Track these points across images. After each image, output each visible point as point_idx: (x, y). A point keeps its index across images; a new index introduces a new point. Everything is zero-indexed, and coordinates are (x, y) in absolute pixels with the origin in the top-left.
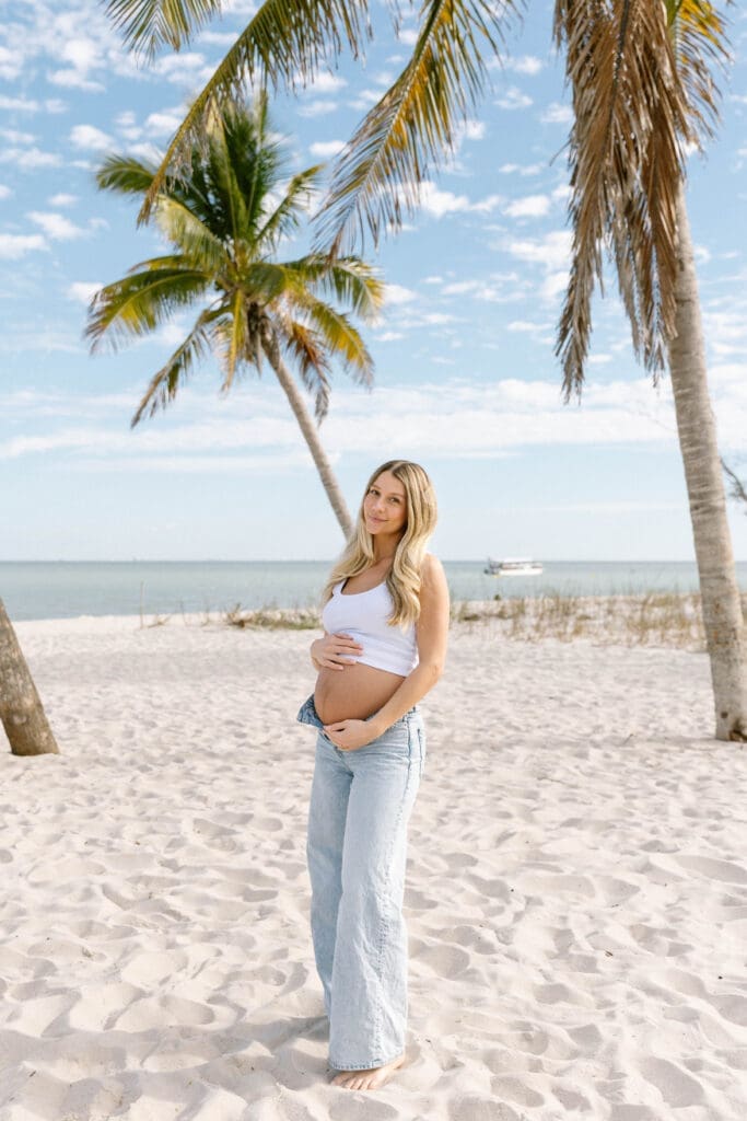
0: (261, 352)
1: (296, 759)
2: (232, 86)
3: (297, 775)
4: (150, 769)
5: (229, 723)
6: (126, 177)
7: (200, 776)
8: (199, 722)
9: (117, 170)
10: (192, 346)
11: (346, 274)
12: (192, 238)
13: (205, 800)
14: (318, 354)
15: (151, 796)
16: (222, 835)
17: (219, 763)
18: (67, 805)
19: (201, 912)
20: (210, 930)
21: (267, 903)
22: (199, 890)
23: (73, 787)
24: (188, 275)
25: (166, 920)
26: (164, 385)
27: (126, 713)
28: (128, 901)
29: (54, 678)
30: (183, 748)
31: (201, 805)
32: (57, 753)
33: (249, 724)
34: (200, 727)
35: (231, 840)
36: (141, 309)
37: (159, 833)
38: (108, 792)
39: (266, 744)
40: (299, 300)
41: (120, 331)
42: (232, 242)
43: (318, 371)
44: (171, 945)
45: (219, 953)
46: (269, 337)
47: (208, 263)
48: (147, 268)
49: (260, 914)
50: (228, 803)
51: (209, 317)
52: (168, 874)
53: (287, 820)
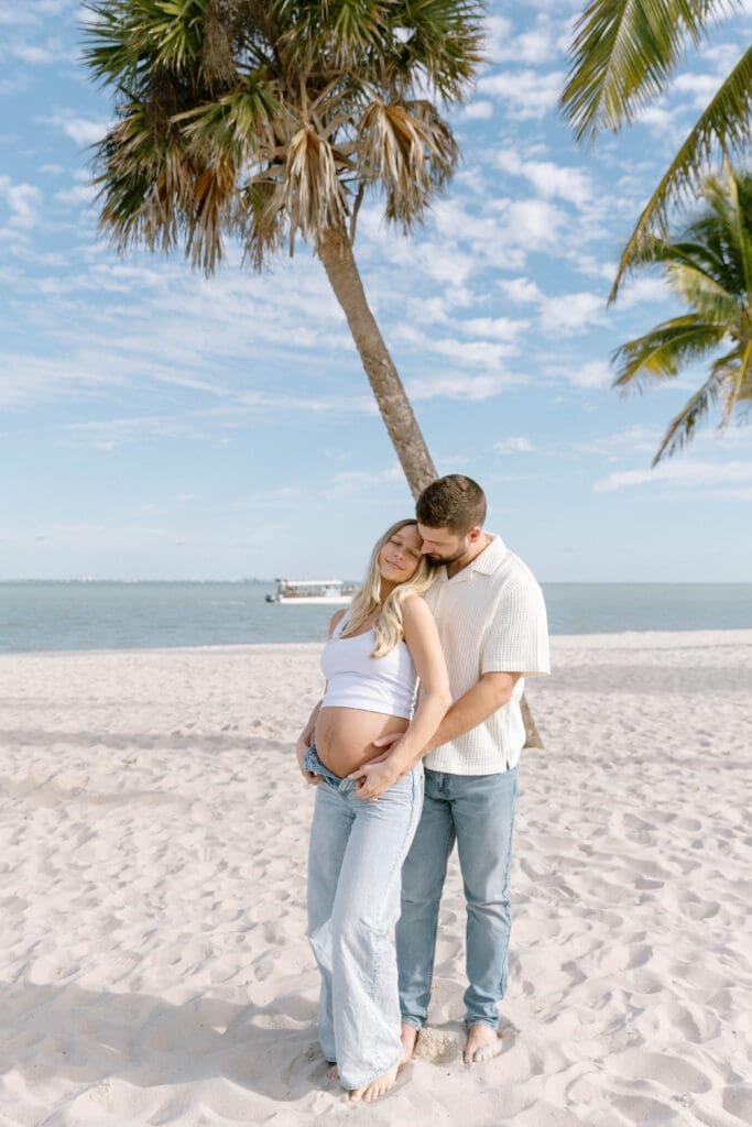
2: (691, 170)
3: (739, 783)
4: (610, 767)
5: (701, 732)
7: (649, 777)
8: (674, 730)
10: (708, 392)
12: (706, 297)
13: (643, 798)
15: (598, 790)
16: (643, 831)
17: (673, 767)
18: (527, 791)
19: (592, 892)
20: (592, 907)
21: (649, 892)
22: (596, 872)
23: (539, 777)
24: (704, 330)
25: (560, 894)
26: (682, 428)
27: (613, 719)
28: (537, 875)
29: (569, 685)
30: (647, 752)
31: (639, 802)
32: (541, 747)
33: (718, 734)
34: (671, 734)
35: (647, 834)
36: (664, 361)
37: (591, 822)
38: (564, 784)
39: (727, 754)
42: (745, 295)
44: (553, 916)
45: (590, 928)
48: (668, 326)
49: (641, 901)
50: (661, 803)
51: (721, 363)
52: (583, 857)
53: (707, 823)
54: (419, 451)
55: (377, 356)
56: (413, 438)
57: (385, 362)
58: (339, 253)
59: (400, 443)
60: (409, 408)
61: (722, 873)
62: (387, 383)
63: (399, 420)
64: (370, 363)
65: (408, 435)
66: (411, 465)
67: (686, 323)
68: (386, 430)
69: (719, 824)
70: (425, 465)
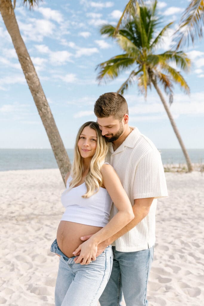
0: (152, 84)
1: (170, 221)
3: (172, 228)
6: (109, 30)
9: (106, 29)
10: (128, 82)
11: (179, 57)
12: (129, 48)
14: (170, 83)
24: (128, 60)
36: (113, 71)
40: (164, 66)
41: (107, 78)
42: (142, 48)
43: (170, 89)
46: (154, 78)
47: (134, 56)
48: (115, 58)
49: (166, 289)
53: (170, 246)
54: (42, 96)
55: (25, 56)
56: (40, 91)
57: (28, 58)
58: (9, 11)
59: (34, 92)
60: (38, 78)
61: (191, 271)
62: (29, 67)
63: (34, 83)
64: (21, 59)
65: (37, 89)
66: (39, 101)
67: (122, 57)
68: (28, 87)
69: (175, 247)
70: (45, 102)
